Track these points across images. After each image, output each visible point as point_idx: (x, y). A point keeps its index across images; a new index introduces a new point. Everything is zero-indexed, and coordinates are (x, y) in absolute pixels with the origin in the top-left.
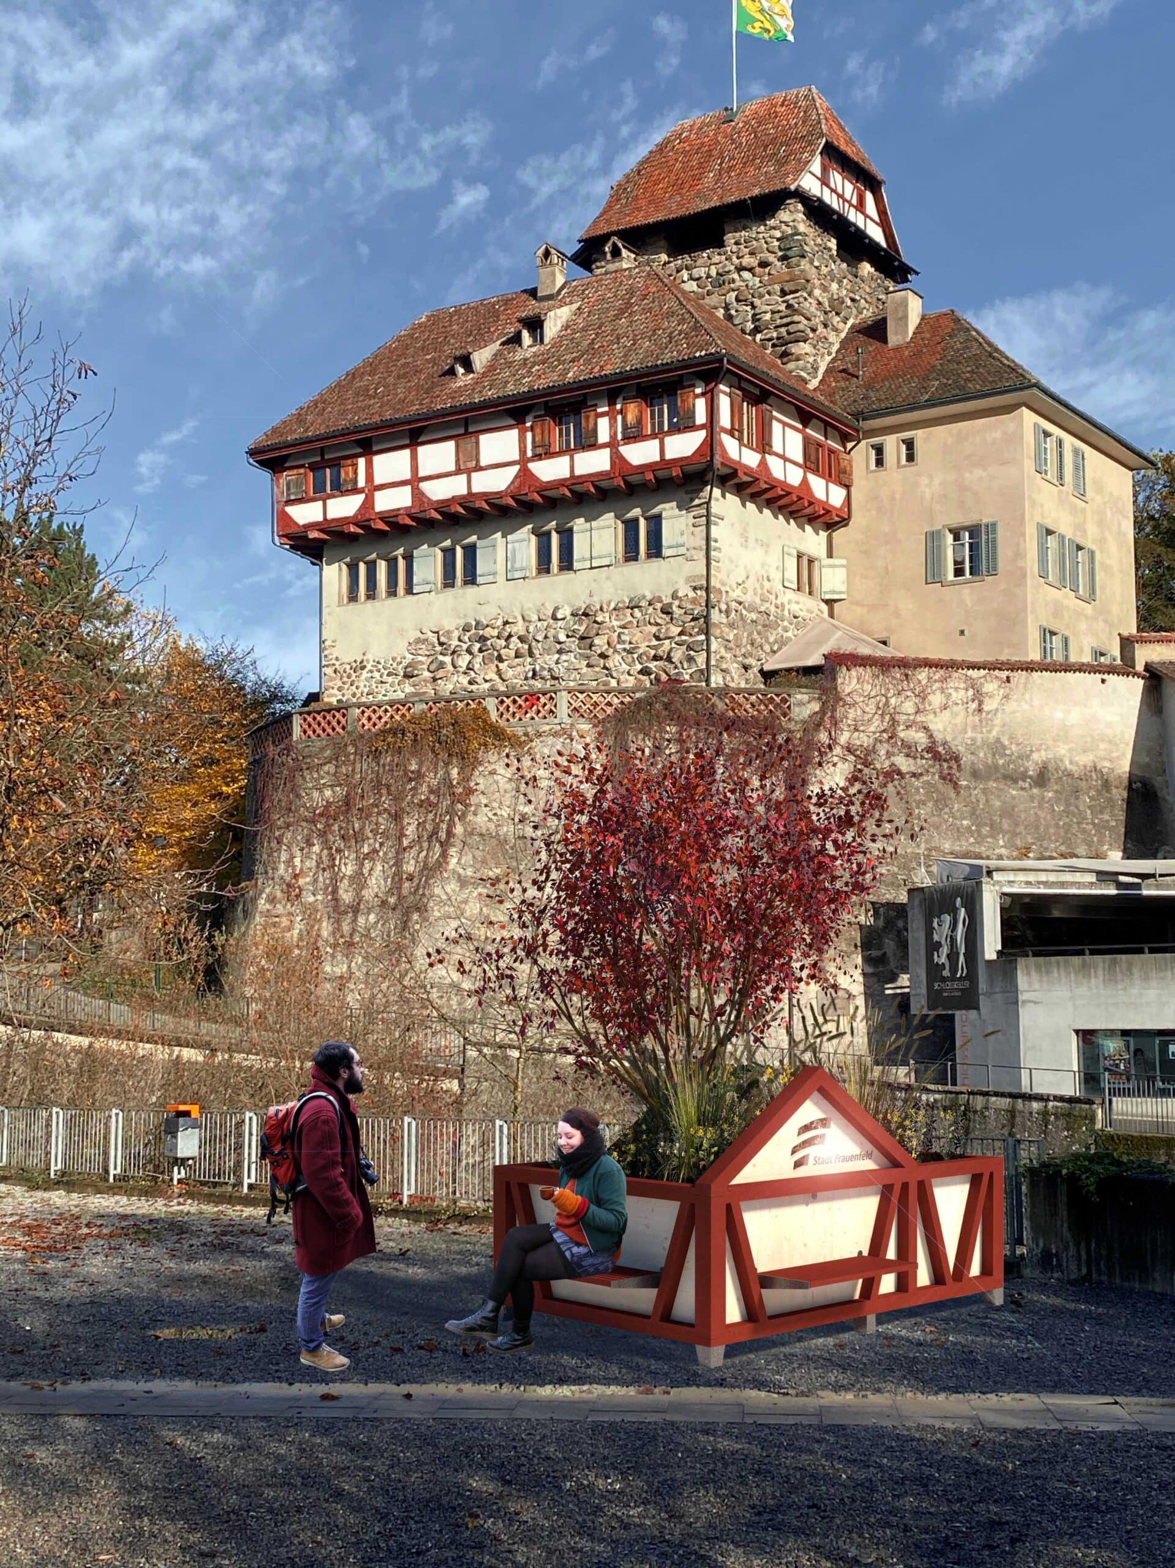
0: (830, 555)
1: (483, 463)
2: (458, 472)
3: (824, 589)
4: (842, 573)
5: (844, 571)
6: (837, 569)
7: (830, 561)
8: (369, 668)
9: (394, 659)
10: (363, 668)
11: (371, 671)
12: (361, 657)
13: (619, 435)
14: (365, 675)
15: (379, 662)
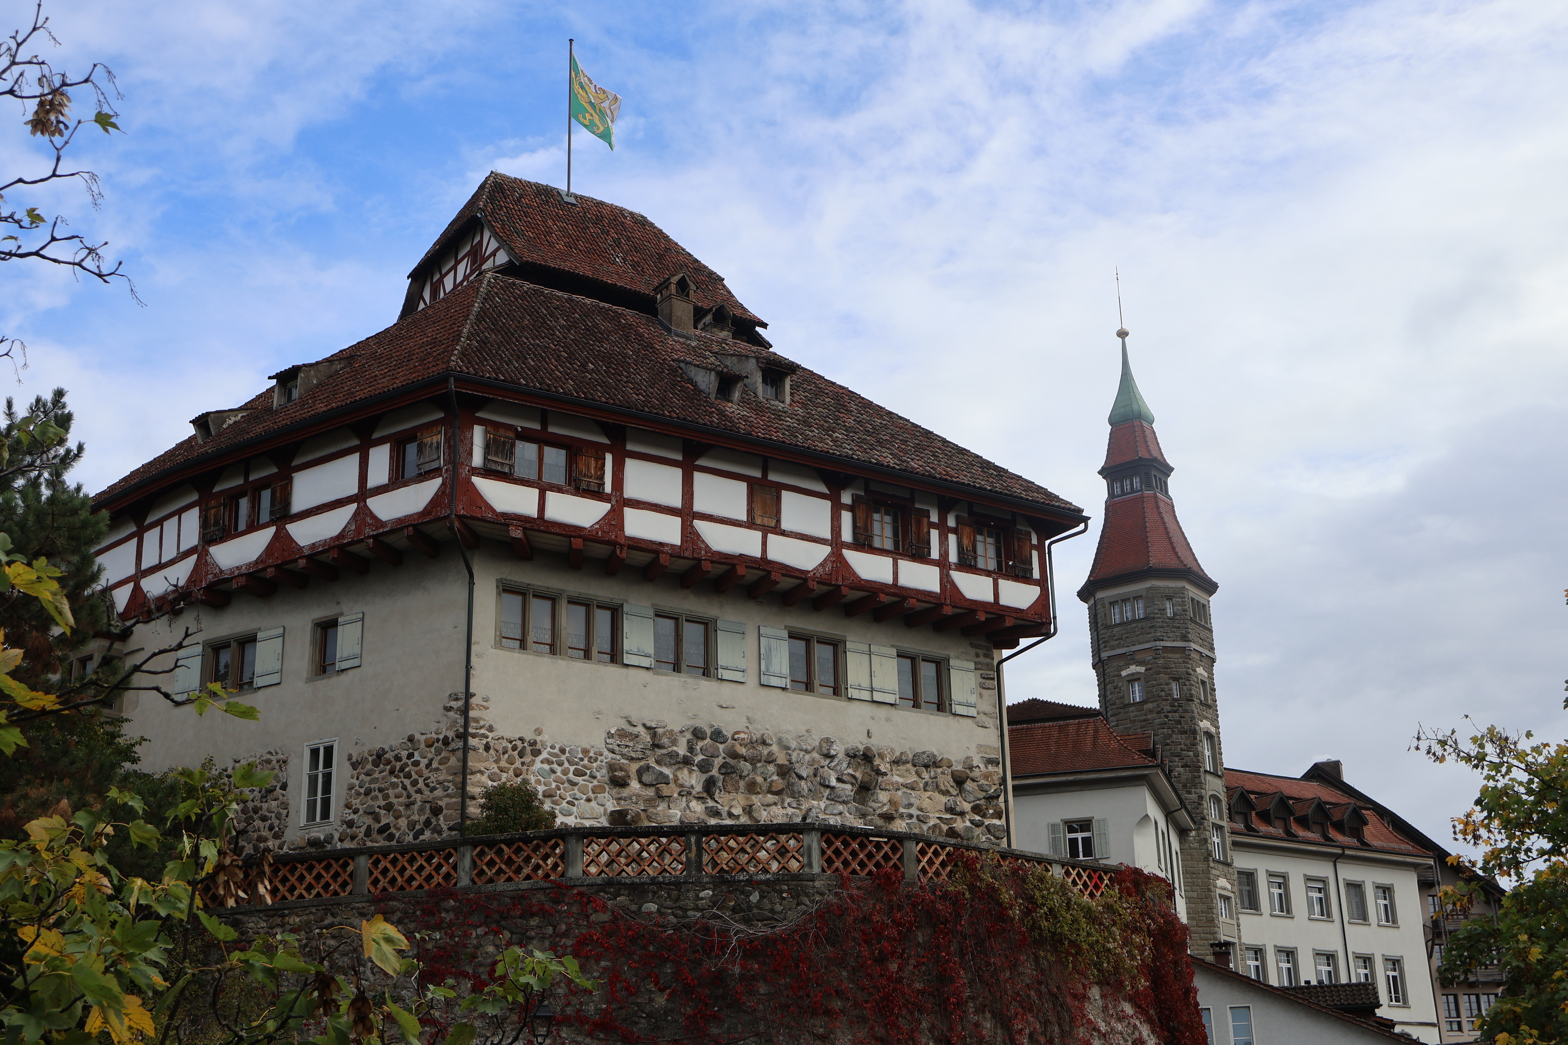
1: (784, 527)
2: (750, 524)
8: (544, 755)
9: (585, 752)
10: (536, 753)
11: (549, 762)
12: (529, 736)
13: (953, 557)
14: (538, 765)
15: (563, 751)
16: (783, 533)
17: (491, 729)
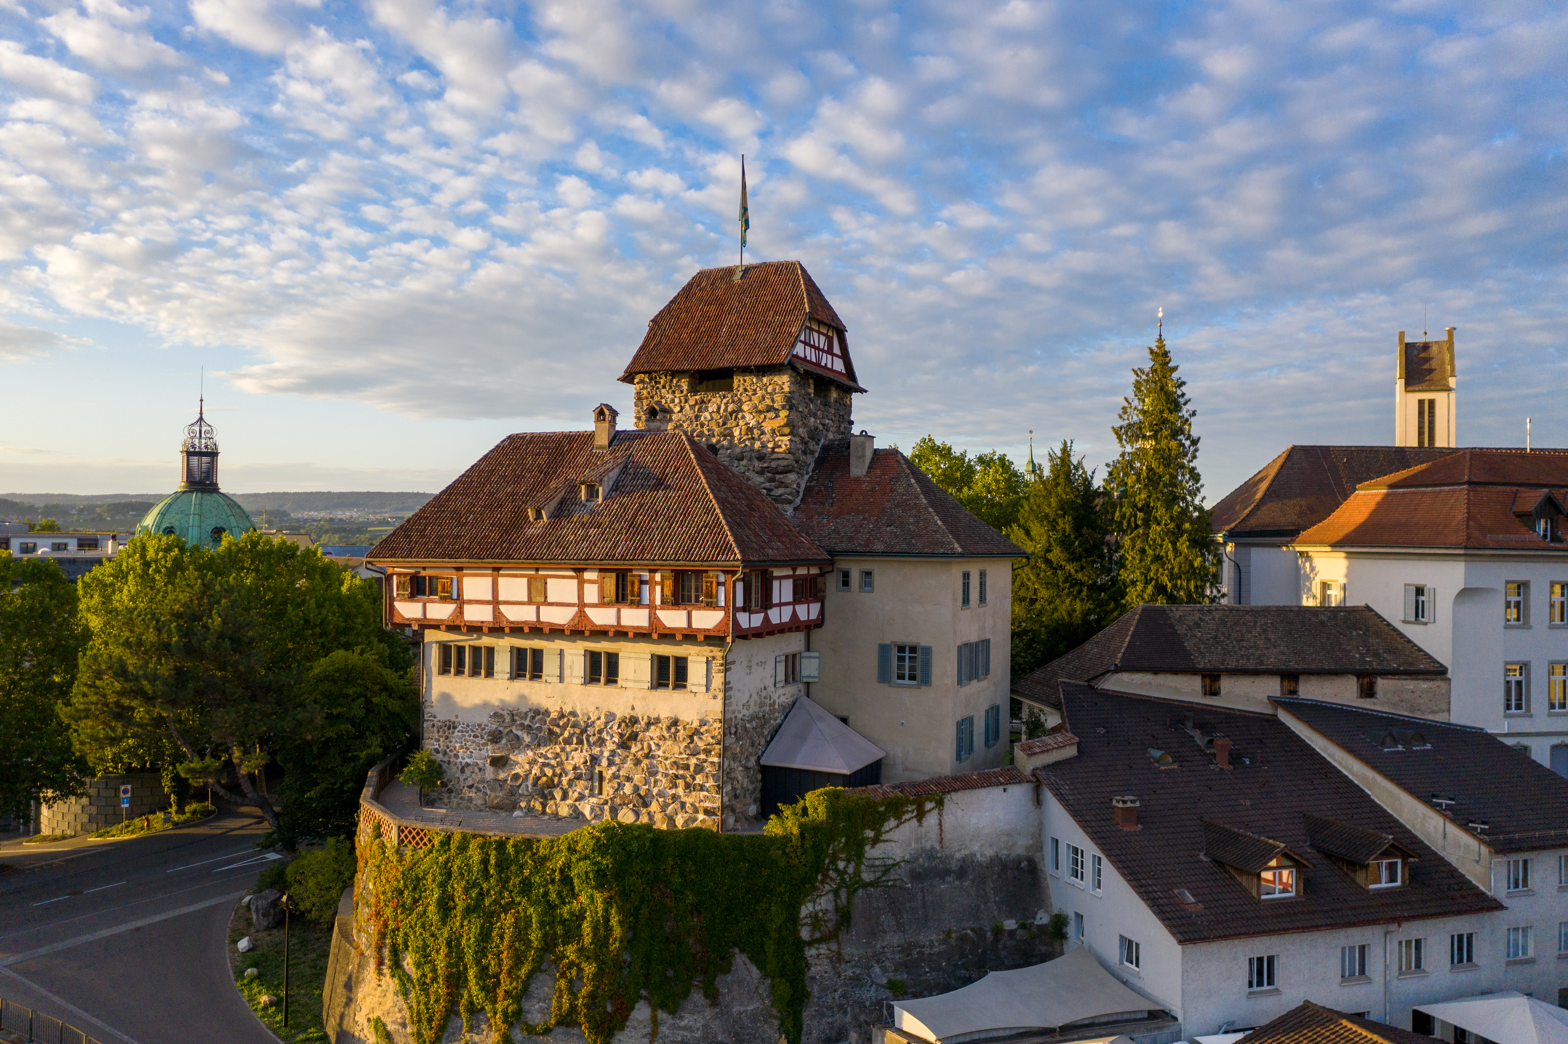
0: (808, 649)
1: (549, 600)
2: (530, 602)
3: (803, 674)
4: (815, 663)
5: (817, 660)
6: (812, 660)
7: (807, 654)
8: (459, 728)
9: (479, 725)
10: (455, 728)
11: (462, 732)
12: (453, 719)
13: (658, 602)
14: (456, 733)
15: (468, 726)
16: (552, 604)
17: (435, 717)
